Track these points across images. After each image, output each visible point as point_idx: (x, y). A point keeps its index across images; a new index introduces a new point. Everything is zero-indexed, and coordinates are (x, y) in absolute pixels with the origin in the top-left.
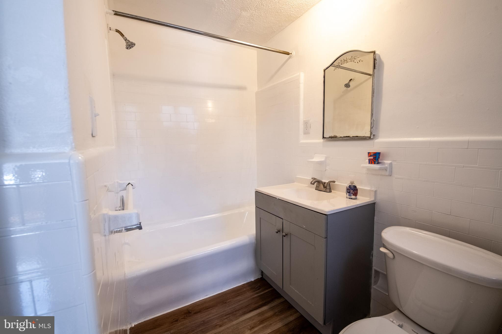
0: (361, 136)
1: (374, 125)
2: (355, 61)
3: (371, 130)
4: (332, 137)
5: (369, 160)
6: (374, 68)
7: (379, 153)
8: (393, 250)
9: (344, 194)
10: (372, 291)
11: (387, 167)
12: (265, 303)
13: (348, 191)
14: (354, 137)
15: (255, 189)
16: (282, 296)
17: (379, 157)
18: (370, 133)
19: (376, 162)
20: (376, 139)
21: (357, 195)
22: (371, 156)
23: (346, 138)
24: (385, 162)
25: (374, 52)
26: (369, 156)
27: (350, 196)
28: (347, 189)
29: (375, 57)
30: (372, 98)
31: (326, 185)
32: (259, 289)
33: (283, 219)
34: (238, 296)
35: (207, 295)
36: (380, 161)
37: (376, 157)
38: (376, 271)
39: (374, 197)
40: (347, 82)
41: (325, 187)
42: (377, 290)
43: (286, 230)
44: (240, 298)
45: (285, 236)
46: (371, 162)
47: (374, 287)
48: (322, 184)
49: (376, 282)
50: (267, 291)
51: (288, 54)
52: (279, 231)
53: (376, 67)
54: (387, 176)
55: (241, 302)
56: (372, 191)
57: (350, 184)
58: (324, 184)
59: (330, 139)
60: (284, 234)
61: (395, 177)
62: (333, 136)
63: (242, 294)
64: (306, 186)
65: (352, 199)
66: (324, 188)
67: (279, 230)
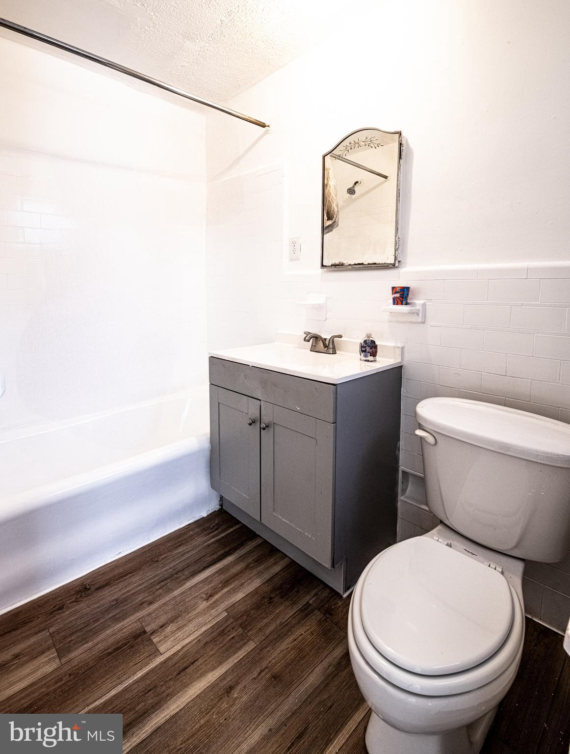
0: (381, 263)
1: (399, 245)
2: (372, 145)
3: (395, 254)
4: (336, 265)
5: (394, 299)
6: (400, 158)
7: (408, 288)
8: (434, 431)
9: (357, 355)
10: (399, 504)
11: (419, 310)
12: (229, 550)
13: (363, 349)
14: (371, 264)
15: (209, 353)
16: (259, 536)
17: (408, 294)
18: (393, 258)
19: (404, 302)
20: (402, 268)
21: (376, 355)
22: (396, 293)
23: (358, 266)
24: (416, 302)
25: (400, 133)
26: (394, 292)
27: (366, 357)
28: (362, 347)
29: (401, 140)
30: (397, 203)
31: (327, 342)
32: (217, 529)
33: (260, 400)
34: (180, 546)
35: (120, 552)
36: (408, 301)
37: (403, 294)
38: (404, 472)
39: (400, 356)
40: (351, 186)
41: (325, 346)
42: (406, 502)
43: (266, 419)
44: (184, 548)
45: (264, 429)
46: (396, 302)
47: (401, 498)
48: (321, 341)
49: (404, 491)
50: (231, 530)
51: (263, 126)
52: (254, 422)
53: (403, 157)
54: (419, 323)
55: (186, 556)
56: (398, 347)
57: (366, 339)
58: (324, 341)
59: (333, 268)
60: (263, 425)
61: (430, 325)
62: (338, 263)
63: (188, 542)
64: (295, 347)
65: (368, 361)
66: (325, 348)
67: (254, 420)
